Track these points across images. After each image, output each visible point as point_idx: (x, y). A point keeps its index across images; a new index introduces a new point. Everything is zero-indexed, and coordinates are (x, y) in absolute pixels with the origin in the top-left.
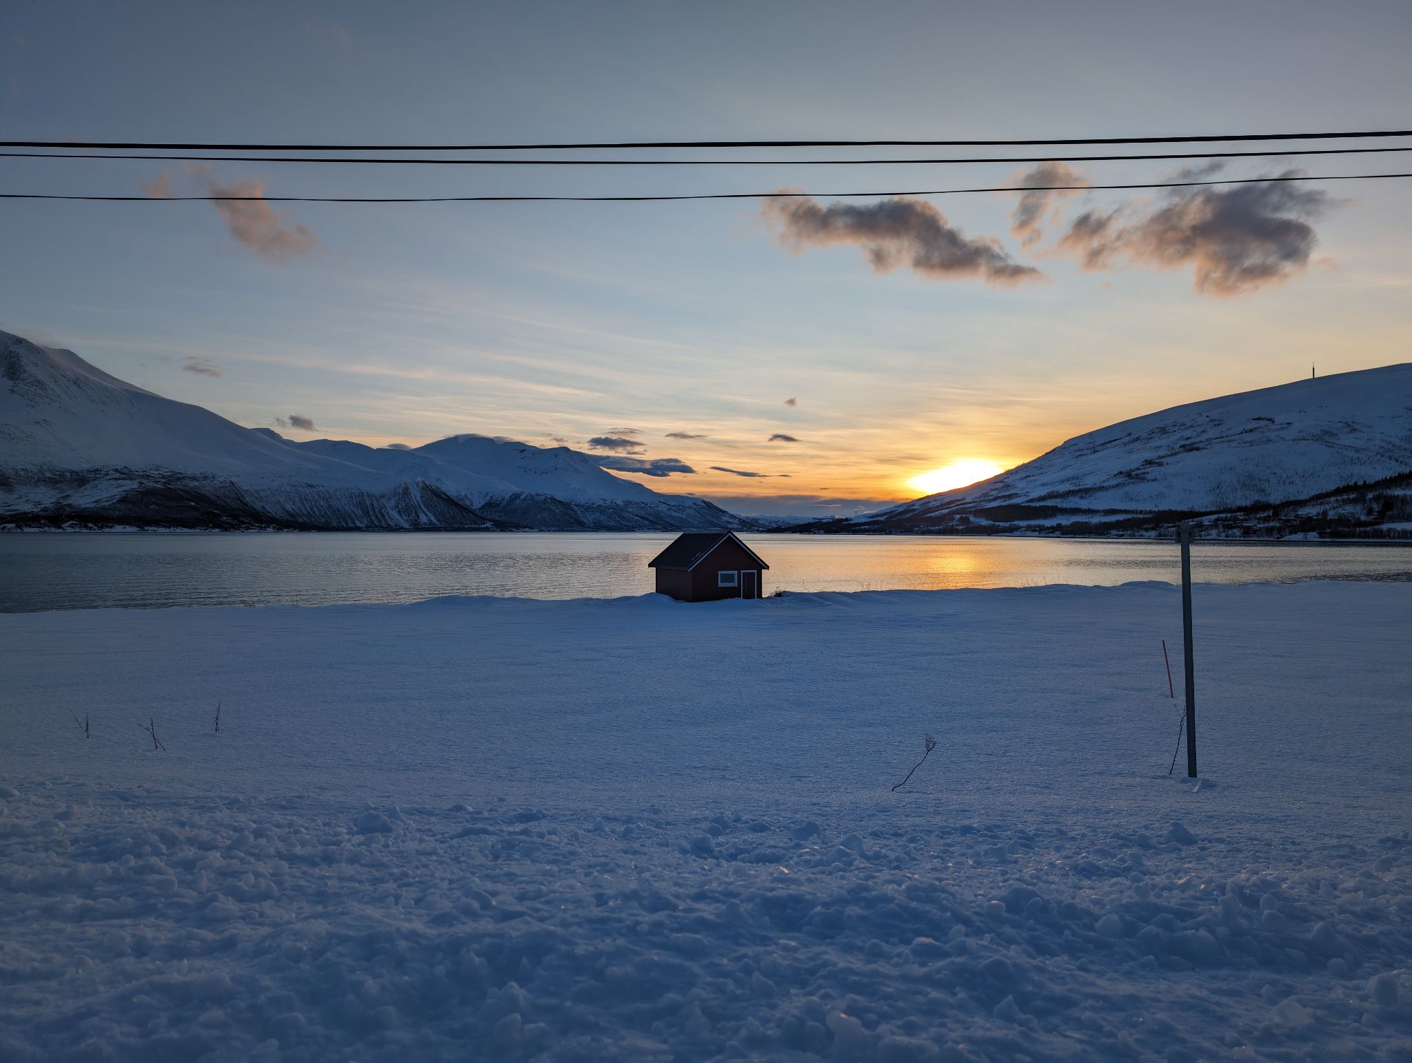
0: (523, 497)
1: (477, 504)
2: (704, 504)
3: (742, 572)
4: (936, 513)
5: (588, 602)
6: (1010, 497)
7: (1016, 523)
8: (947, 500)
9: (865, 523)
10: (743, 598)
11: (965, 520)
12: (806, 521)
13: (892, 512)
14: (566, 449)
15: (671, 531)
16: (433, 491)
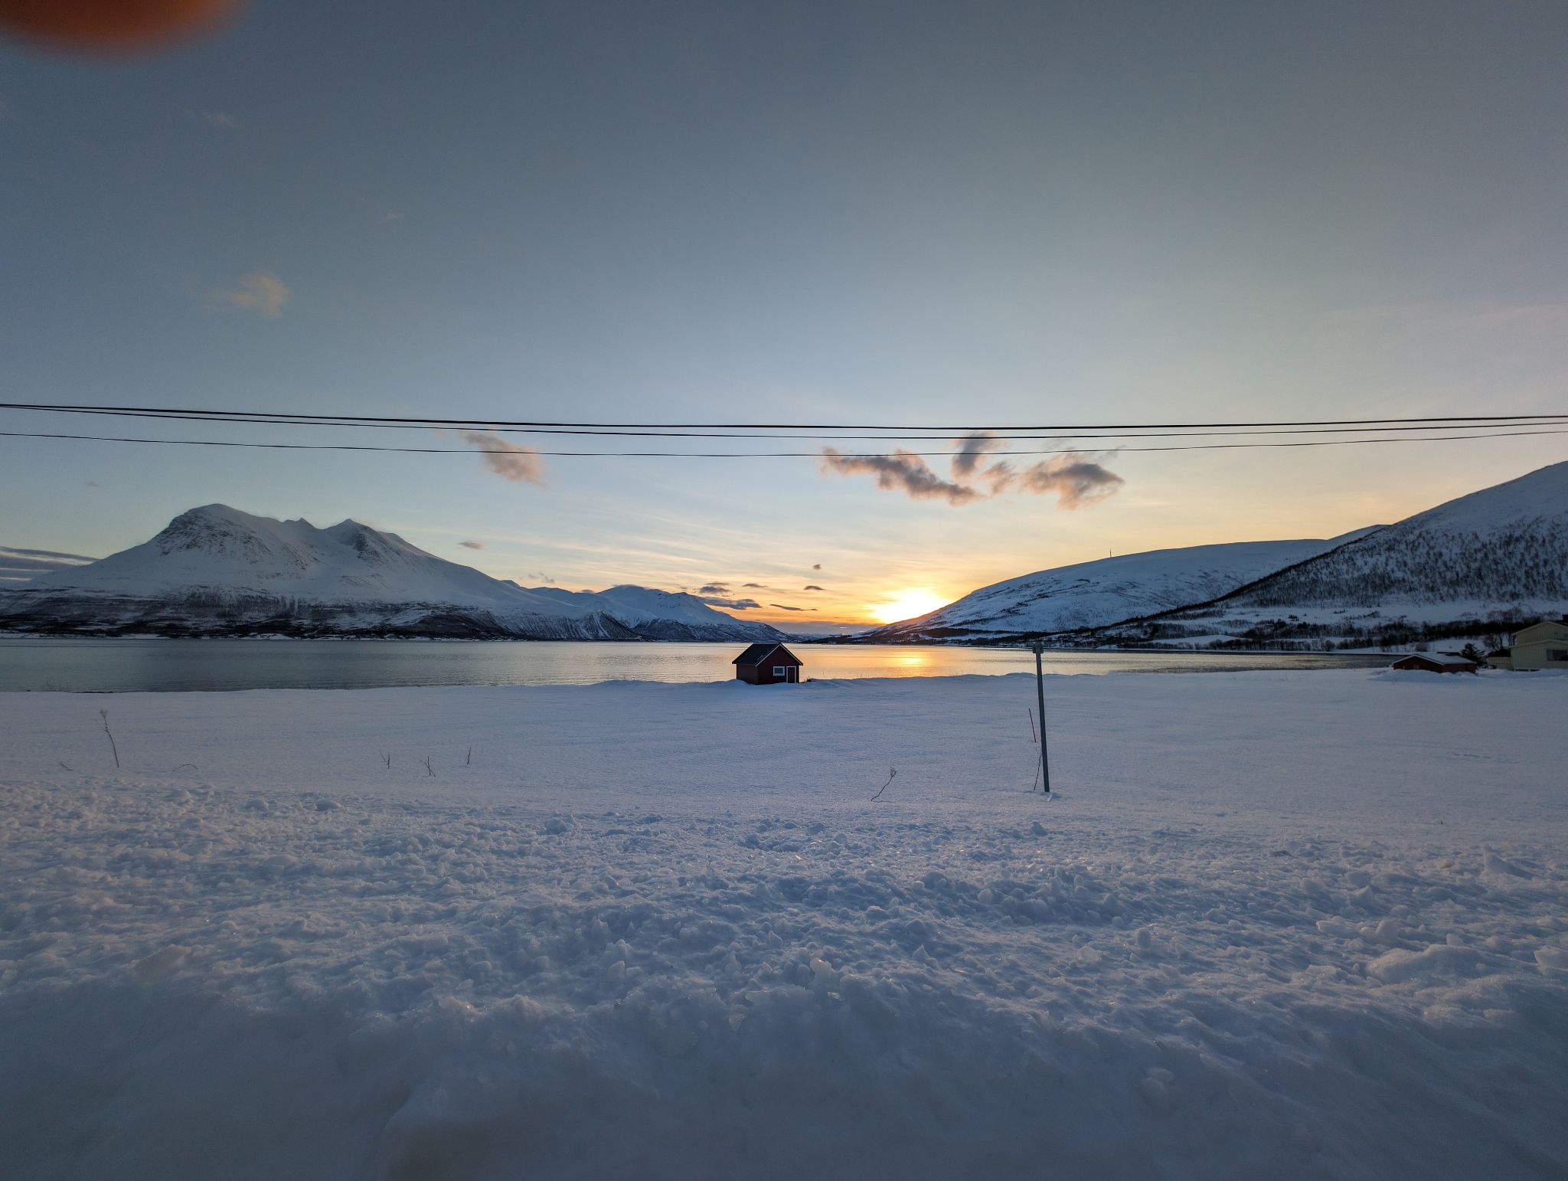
0: (659, 621)
1: (632, 626)
2: (765, 627)
3: (787, 667)
4: (900, 632)
5: (695, 684)
6: (942, 623)
7: (945, 638)
8: (906, 625)
9: (860, 638)
10: (789, 682)
11: (916, 637)
12: (825, 637)
13: (875, 632)
14: (685, 594)
15: (746, 642)
16: (607, 618)
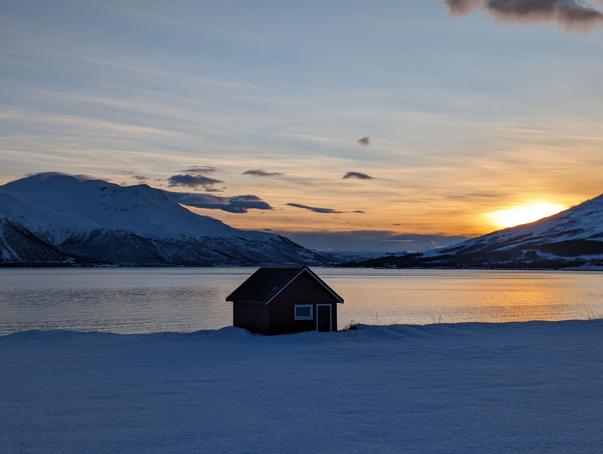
0: (103, 233)
1: (58, 241)
2: (280, 240)
3: (317, 305)
4: (505, 248)
5: (166, 336)
6: (575, 232)
7: (581, 257)
8: (514, 236)
9: (436, 257)
10: (319, 331)
11: (532, 255)
12: (380, 256)
13: (462, 247)
14: (145, 187)
15: (248, 266)
16: (16, 228)
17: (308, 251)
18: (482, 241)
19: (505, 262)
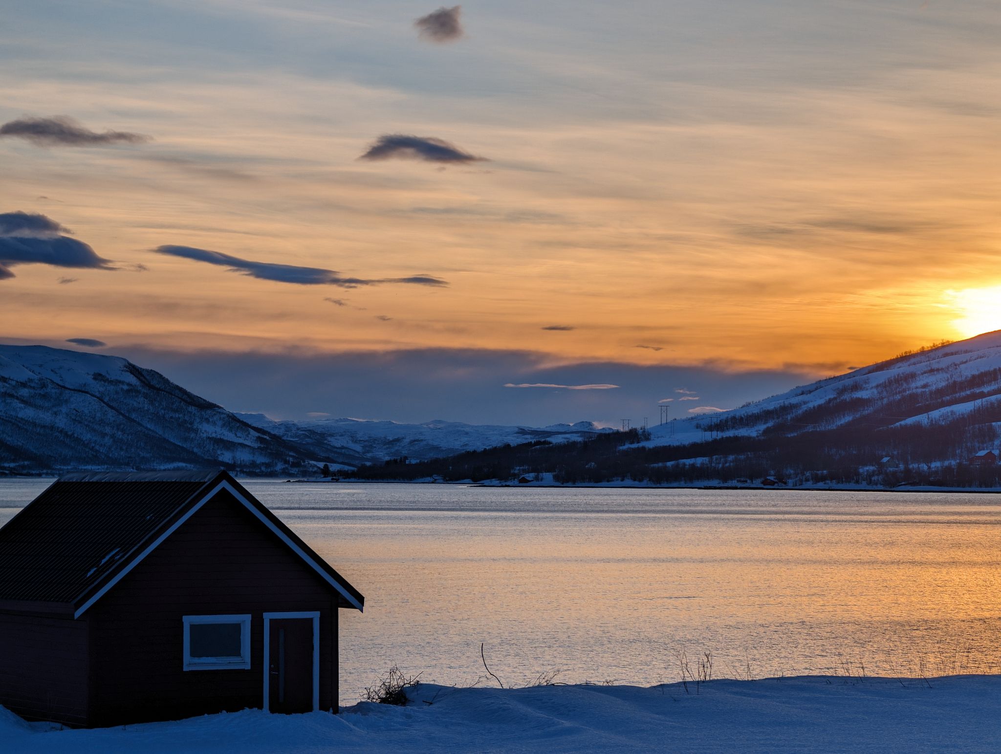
2: (132, 379)
3: (268, 616)
4: (936, 414)
8: (968, 371)
9: (694, 445)
10: (273, 710)
12: (496, 441)
13: (785, 409)
15: (14, 473)
17: (235, 422)
18: (856, 387)
19: (936, 465)
